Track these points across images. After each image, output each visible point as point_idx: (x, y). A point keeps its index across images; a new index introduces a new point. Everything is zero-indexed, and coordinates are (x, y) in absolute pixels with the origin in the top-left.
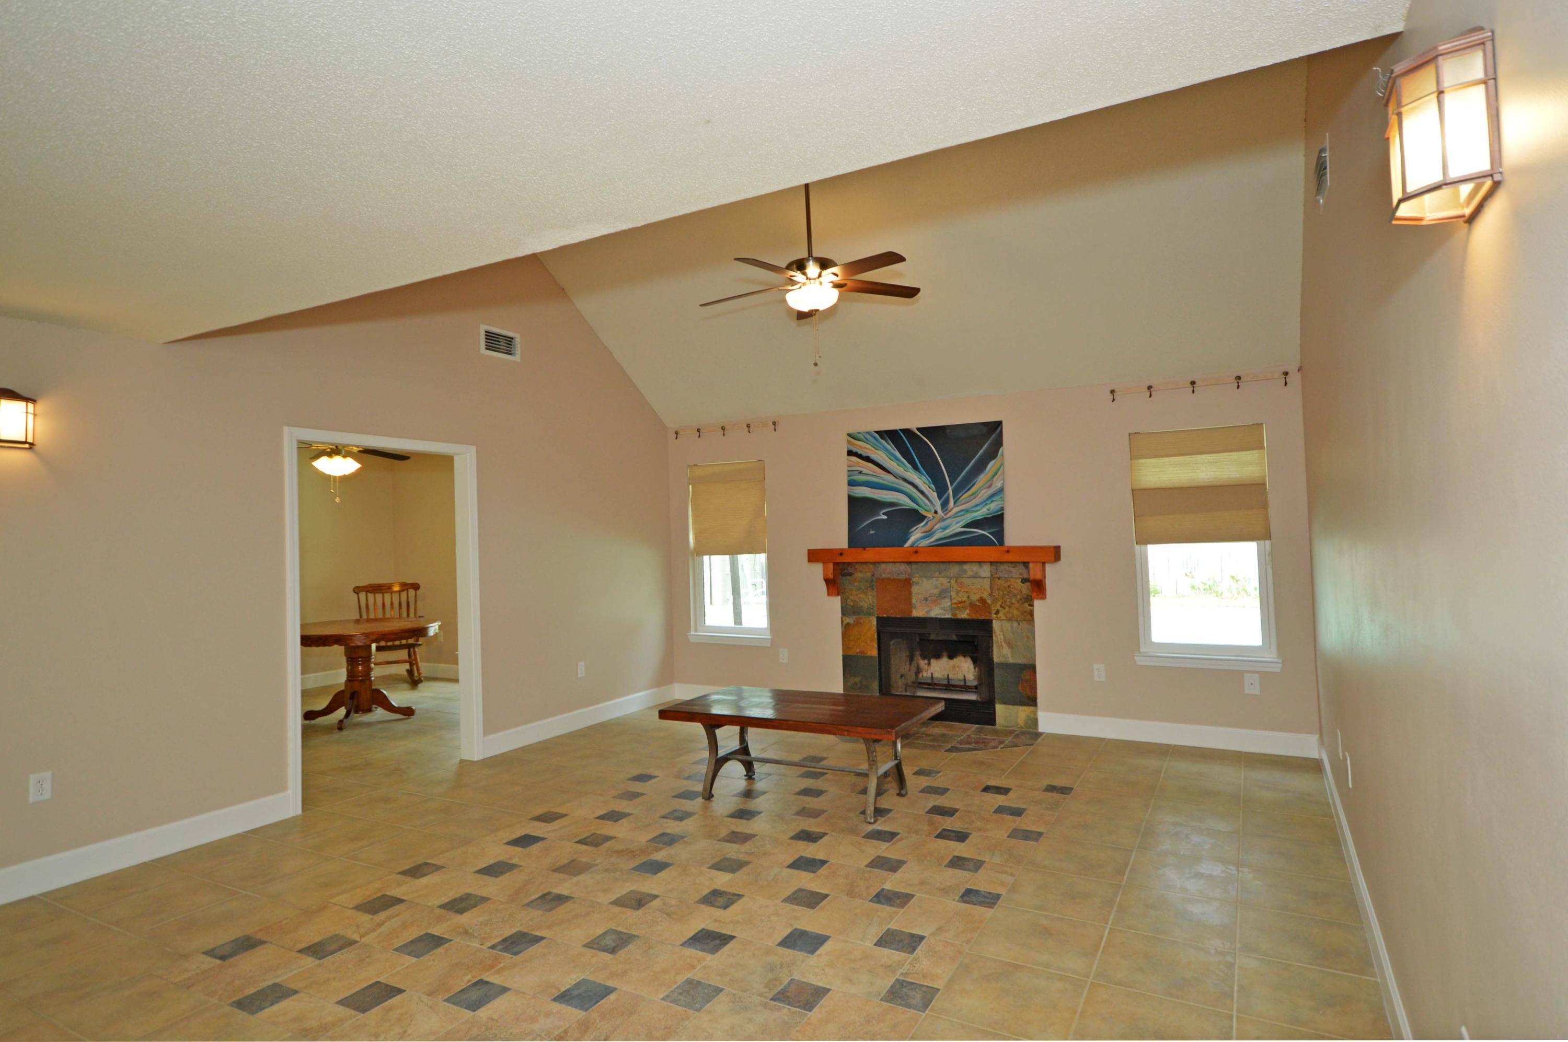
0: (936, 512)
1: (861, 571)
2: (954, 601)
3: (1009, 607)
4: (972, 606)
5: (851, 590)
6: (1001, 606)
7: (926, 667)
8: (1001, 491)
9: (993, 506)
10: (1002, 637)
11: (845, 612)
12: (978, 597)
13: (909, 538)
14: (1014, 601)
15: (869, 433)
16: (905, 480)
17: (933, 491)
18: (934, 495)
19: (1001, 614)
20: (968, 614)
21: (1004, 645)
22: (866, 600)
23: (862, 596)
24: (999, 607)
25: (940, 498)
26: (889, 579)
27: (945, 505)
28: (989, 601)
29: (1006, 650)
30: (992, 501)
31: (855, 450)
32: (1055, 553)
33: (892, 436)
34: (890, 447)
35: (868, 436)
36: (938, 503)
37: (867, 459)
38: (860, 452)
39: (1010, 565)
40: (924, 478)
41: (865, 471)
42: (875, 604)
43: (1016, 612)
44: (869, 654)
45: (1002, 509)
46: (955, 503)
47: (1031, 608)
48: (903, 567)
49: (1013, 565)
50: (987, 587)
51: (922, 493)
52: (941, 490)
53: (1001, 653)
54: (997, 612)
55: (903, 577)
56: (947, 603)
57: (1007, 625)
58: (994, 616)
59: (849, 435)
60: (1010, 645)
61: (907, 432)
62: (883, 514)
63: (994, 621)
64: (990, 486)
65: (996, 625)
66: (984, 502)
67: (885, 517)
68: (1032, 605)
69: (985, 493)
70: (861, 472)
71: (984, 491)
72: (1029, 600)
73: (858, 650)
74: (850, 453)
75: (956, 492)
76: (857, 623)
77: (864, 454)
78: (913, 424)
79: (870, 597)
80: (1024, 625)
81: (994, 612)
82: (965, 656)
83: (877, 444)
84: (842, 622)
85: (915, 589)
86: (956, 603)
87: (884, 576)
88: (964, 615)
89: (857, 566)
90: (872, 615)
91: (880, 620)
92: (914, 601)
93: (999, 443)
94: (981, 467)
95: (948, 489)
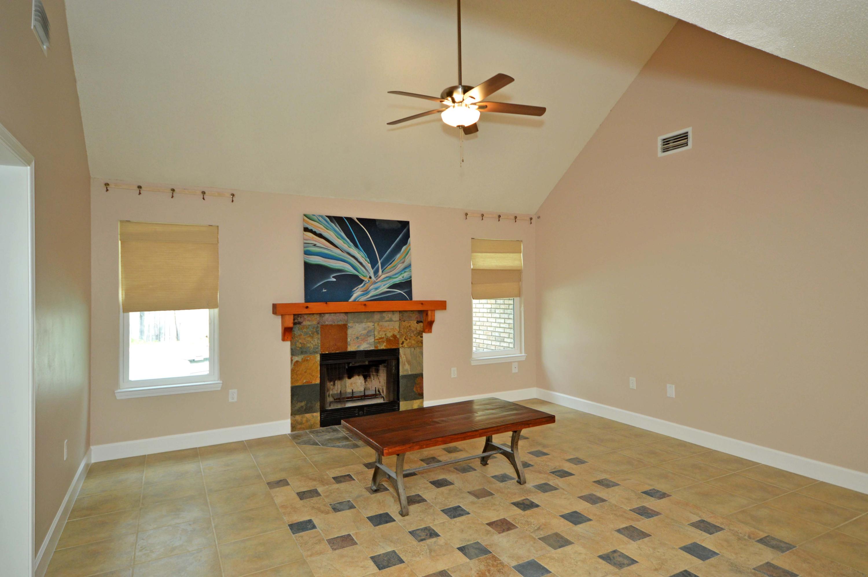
0: (370, 278)
1: (309, 320)
2: (376, 338)
3: (410, 339)
4: (388, 341)
5: (300, 335)
6: (405, 339)
7: (332, 387)
8: (409, 266)
9: (406, 275)
10: (405, 358)
11: (293, 353)
12: (391, 334)
13: (352, 295)
14: (412, 335)
15: (322, 216)
16: (349, 254)
17: (368, 263)
18: (369, 266)
19: (405, 344)
20: (385, 346)
21: (406, 363)
22: (312, 342)
23: (309, 339)
24: (403, 340)
25: (373, 268)
26: (331, 325)
27: (376, 272)
28: (398, 336)
29: (407, 367)
30: (405, 272)
31: (310, 227)
32: (442, 305)
33: (339, 220)
34: (338, 229)
35: (321, 219)
36: (372, 272)
37: (320, 236)
38: (314, 230)
39: (410, 312)
40: (362, 253)
41: (318, 244)
42: (320, 345)
43: (413, 342)
44: (313, 382)
45: (411, 277)
46: (382, 272)
47: (421, 338)
48: (342, 316)
49: (412, 313)
50: (397, 327)
51: (361, 263)
52: (373, 263)
53: (405, 369)
54: (403, 343)
55: (340, 323)
56: (371, 340)
57: (408, 351)
58: (401, 345)
59: (305, 215)
60: (409, 363)
61: (350, 220)
62: (333, 277)
63: (400, 349)
64: (403, 262)
65: (401, 351)
66: (400, 272)
67: (335, 280)
68: (422, 337)
69: (401, 266)
70: (315, 245)
71: (400, 265)
72: (420, 334)
73: (305, 381)
74: (306, 230)
75: (383, 265)
76: (304, 360)
77: (318, 232)
78: (355, 215)
79: (316, 340)
80: (418, 350)
81: (401, 342)
82: (359, 375)
83: (327, 224)
84: (292, 360)
85: (350, 332)
86: (377, 339)
87: (327, 323)
88: (383, 347)
89: (306, 317)
90: (317, 353)
91: (323, 357)
92: (349, 340)
93: (407, 236)
94: (398, 249)
95: (378, 262)
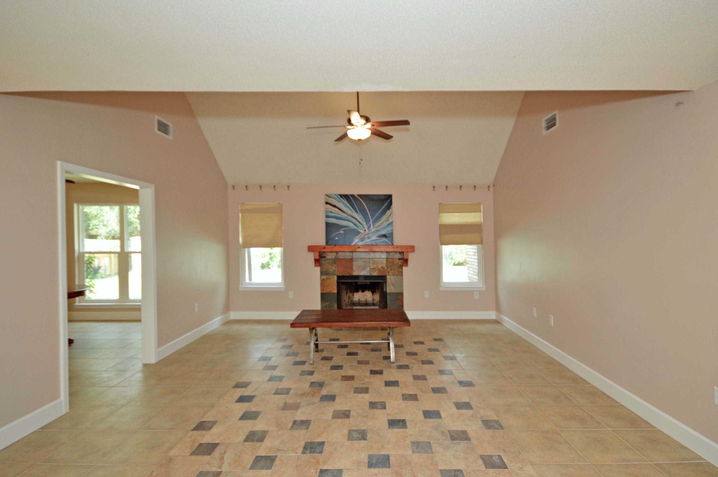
0: (365, 231)
1: (330, 256)
2: (371, 268)
3: (394, 270)
4: (379, 270)
5: (325, 264)
6: (390, 270)
7: (352, 296)
8: (392, 223)
9: (389, 229)
10: (390, 282)
11: (322, 274)
12: (381, 266)
13: (354, 241)
14: (395, 267)
15: (335, 195)
16: (352, 216)
17: (364, 221)
18: (364, 224)
19: (390, 273)
20: (377, 273)
21: (391, 285)
22: (332, 268)
23: (330, 266)
24: (389, 270)
25: (367, 224)
26: (343, 259)
27: (369, 227)
28: (385, 268)
29: (392, 287)
30: (388, 227)
31: (329, 202)
32: (412, 249)
33: (346, 197)
34: (345, 201)
35: (335, 196)
36: (366, 227)
37: (335, 206)
38: (331, 203)
39: (394, 253)
40: (360, 216)
41: (333, 211)
42: (336, 270)
43: (396, 272)
44: (333, 292)
45: (392, 230)
46: (373, 227)
47: (401, 270)
48: (350, 254)
49: (395, 253)
50: (385, 262)
51: (359, 222)
52: (367, 221)
53: (390, 289)
54: (389, 272)
55: (349, 257)
56: (368, 269)
57: (393, 277)
58: (387, 274)
59: (326, 195)
60: (393, 285)
61: (353, 196)
62: (342, 231)
63: (387, 276)
64: (388, 221)
65: (388, 277)
66: (385, 227)
67: (343, 232)
68: (402, 269)
69: (386, 224)
70: (331, 212)
71: (385, 223)
72: (401, 267)
73: (328, 290)
74: (327, 203)
75: (374, 223)
76: (327, 279)
77: (333, 204)
78: (356, 192)
79: (334, 267)
80: (399, 277)
81: (387, 272)
82: (369, 291)
83: (339, 199)
84: (321, 278)
85: (354, 263)
86: (372, 269)
87: (340, 257)
88: (375, 274)
89: (328, 253)
90: (334, 275)
91: (339, 277)
92: (354, 268)
93: (391, 204)
94: (384, 212)
95: (370, 221)
